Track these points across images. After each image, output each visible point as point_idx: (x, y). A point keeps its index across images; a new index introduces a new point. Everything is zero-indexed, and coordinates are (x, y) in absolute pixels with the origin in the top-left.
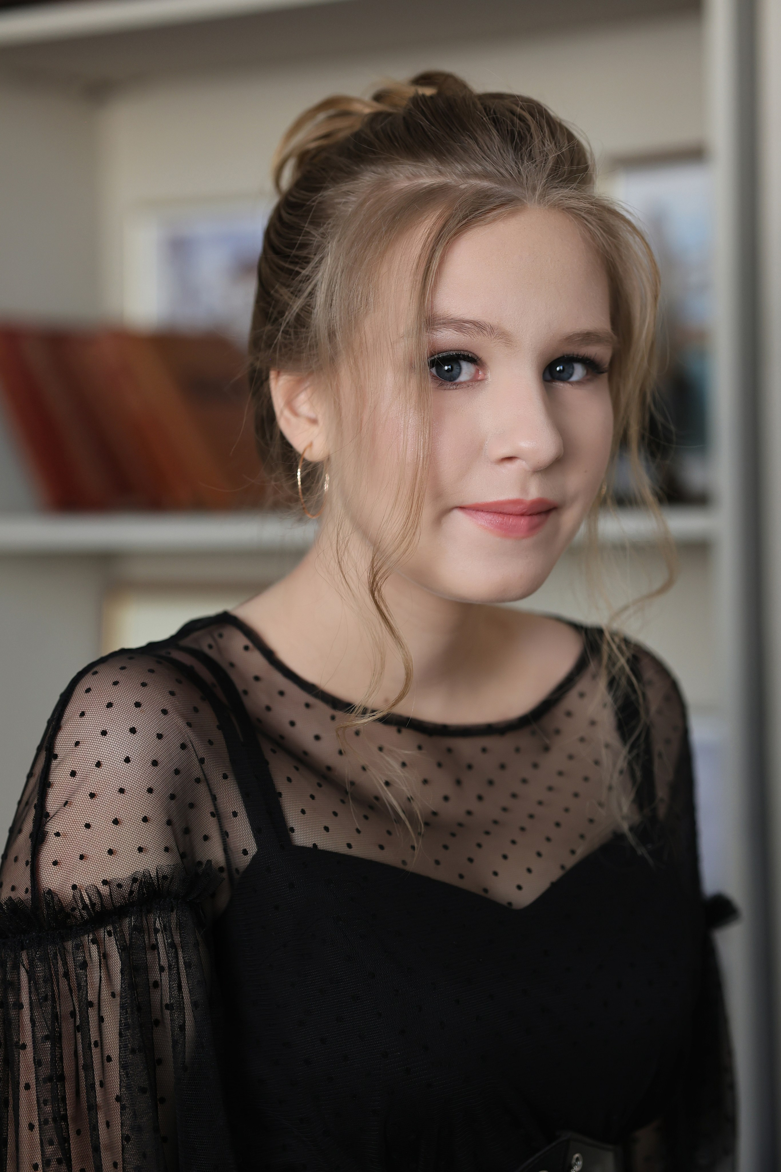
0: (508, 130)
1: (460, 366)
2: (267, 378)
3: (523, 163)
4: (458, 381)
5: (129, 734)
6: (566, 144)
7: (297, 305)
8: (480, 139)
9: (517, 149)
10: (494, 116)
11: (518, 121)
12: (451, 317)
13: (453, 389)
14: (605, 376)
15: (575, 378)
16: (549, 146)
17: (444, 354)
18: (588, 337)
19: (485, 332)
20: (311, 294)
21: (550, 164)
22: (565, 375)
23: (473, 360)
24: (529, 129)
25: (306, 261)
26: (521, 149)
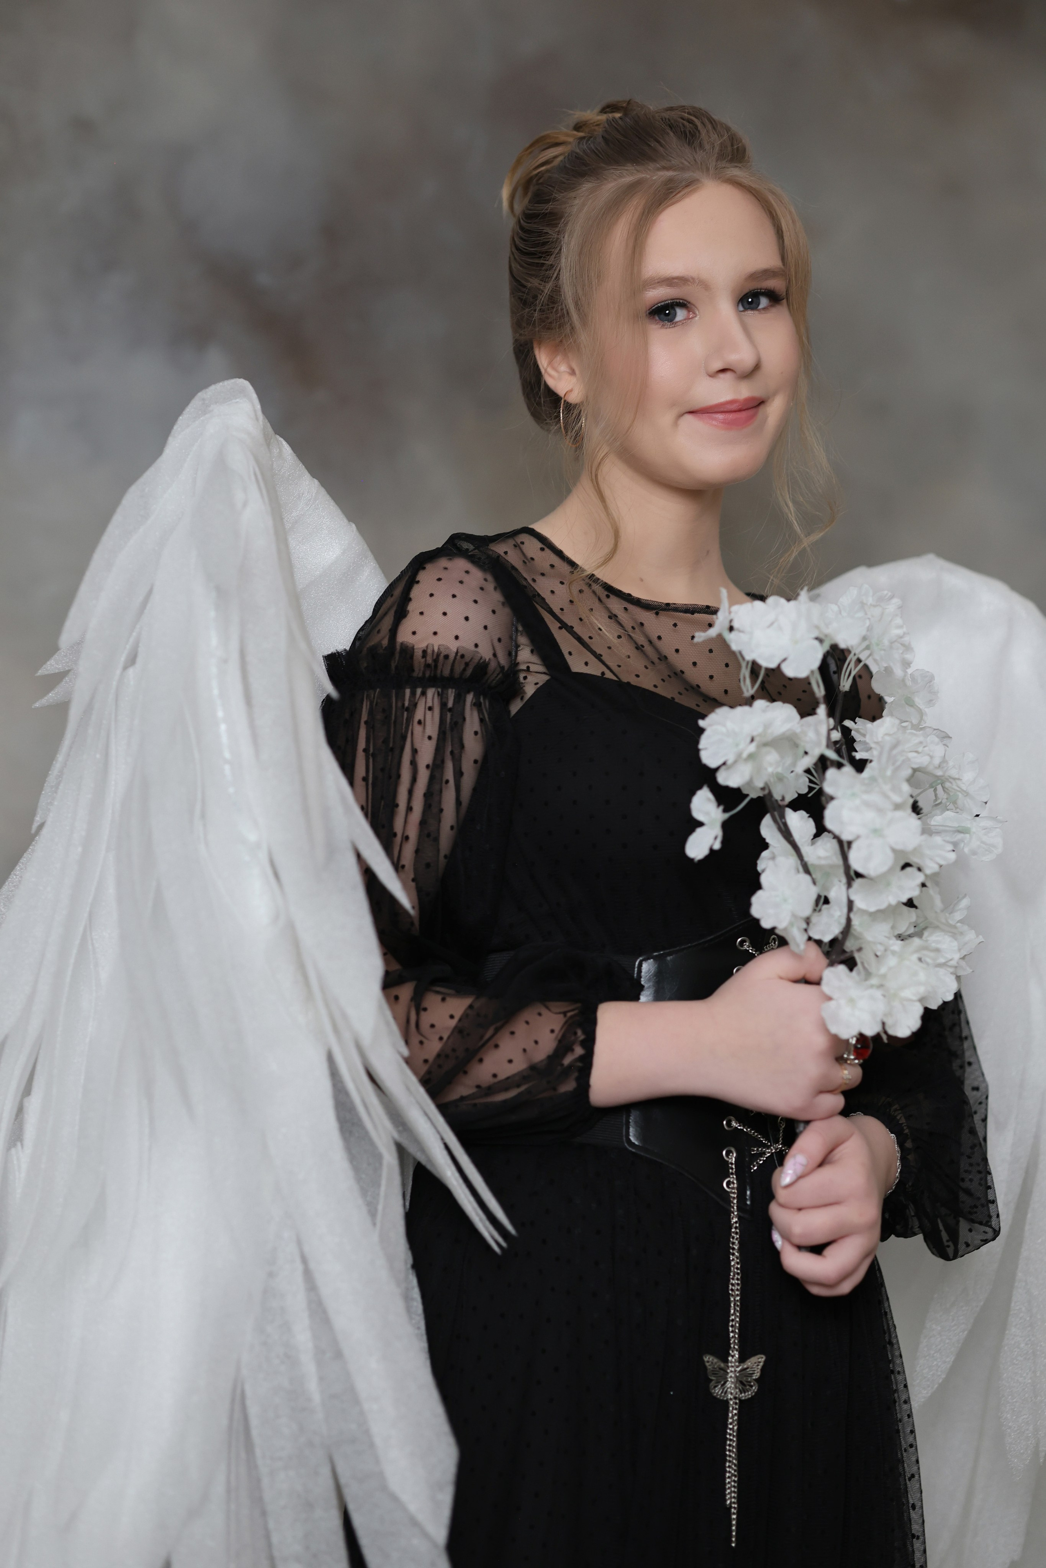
0: (681, 131)
1: (675, 311)
2: (532, 348)
3: (696, 152)
4: (675, 321)
5: (463, 619)
6: (726, 134)
7: (548, 287)
8: (662, 141)
9: (690, 144)
10: (669, 123)
11: (688, 124)
12: (663, 277)
13: (672, 327)
14: (785, 301)
15: (761, 306)
16: (714, 136)
17: (662, 304)
18: (767, 273)
19: (689, 283)
20: (557, 278)
21: (717, 149)
22: (753, 305)
23: (683, 304)
24: (696, 127)
25: (548, 254)
26: (693, 142)
